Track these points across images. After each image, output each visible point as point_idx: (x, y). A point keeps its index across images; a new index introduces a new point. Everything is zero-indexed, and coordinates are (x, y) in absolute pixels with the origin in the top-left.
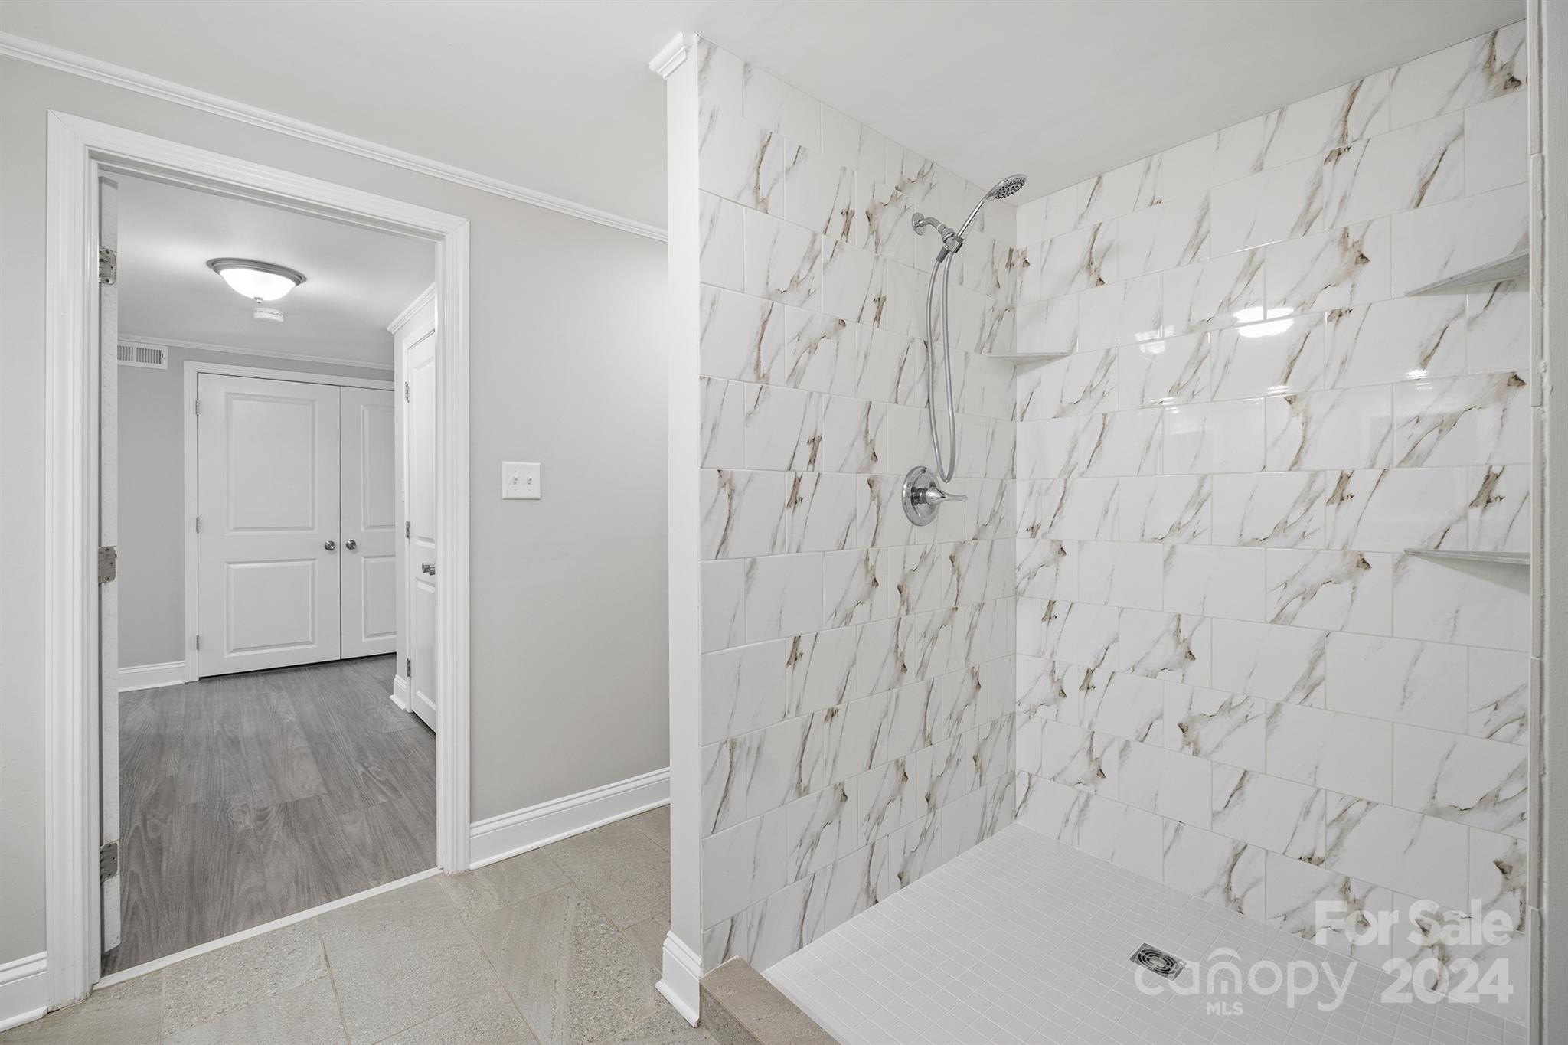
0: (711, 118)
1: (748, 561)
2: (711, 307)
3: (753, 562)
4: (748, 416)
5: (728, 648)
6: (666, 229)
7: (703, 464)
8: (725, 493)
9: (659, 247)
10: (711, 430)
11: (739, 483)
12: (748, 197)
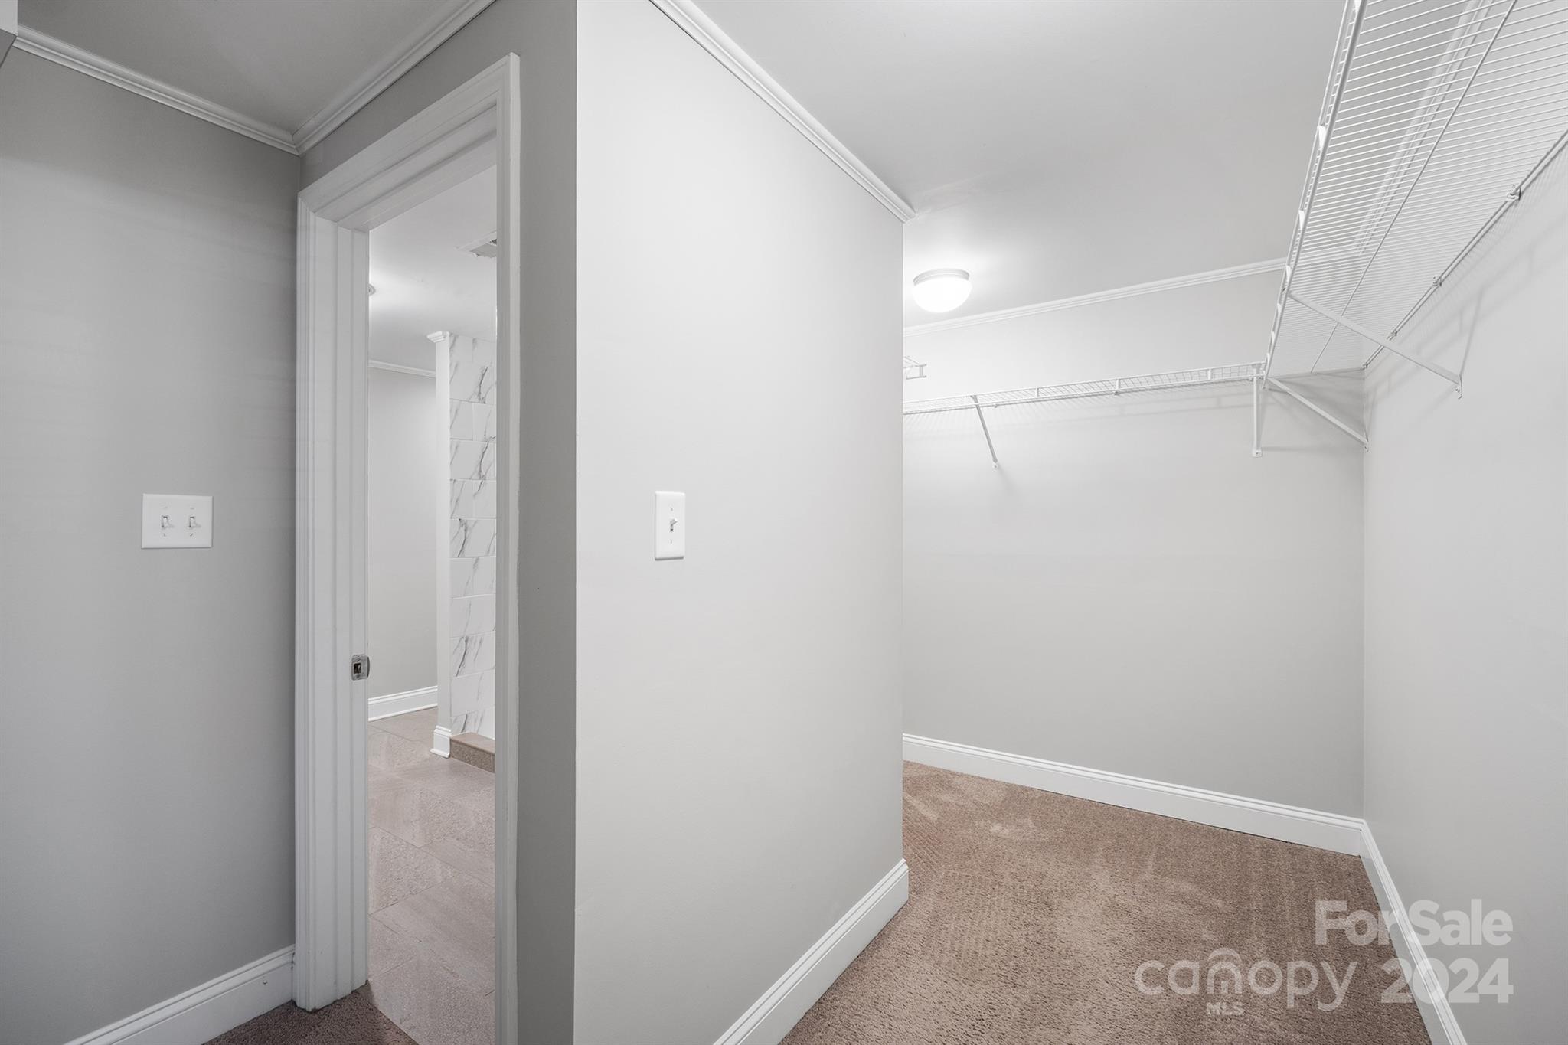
0: (455, 367)
1: (475, 559)
2: (456, 449)
3: (477, 560)
4: (475, 494)
5: (464, 596)
6: (435, 370)
7: (452, 515)
8: (463, 529)
9: (432, 380)
10: (456, 502)
11: (470, 524)
12: (475, 398)
